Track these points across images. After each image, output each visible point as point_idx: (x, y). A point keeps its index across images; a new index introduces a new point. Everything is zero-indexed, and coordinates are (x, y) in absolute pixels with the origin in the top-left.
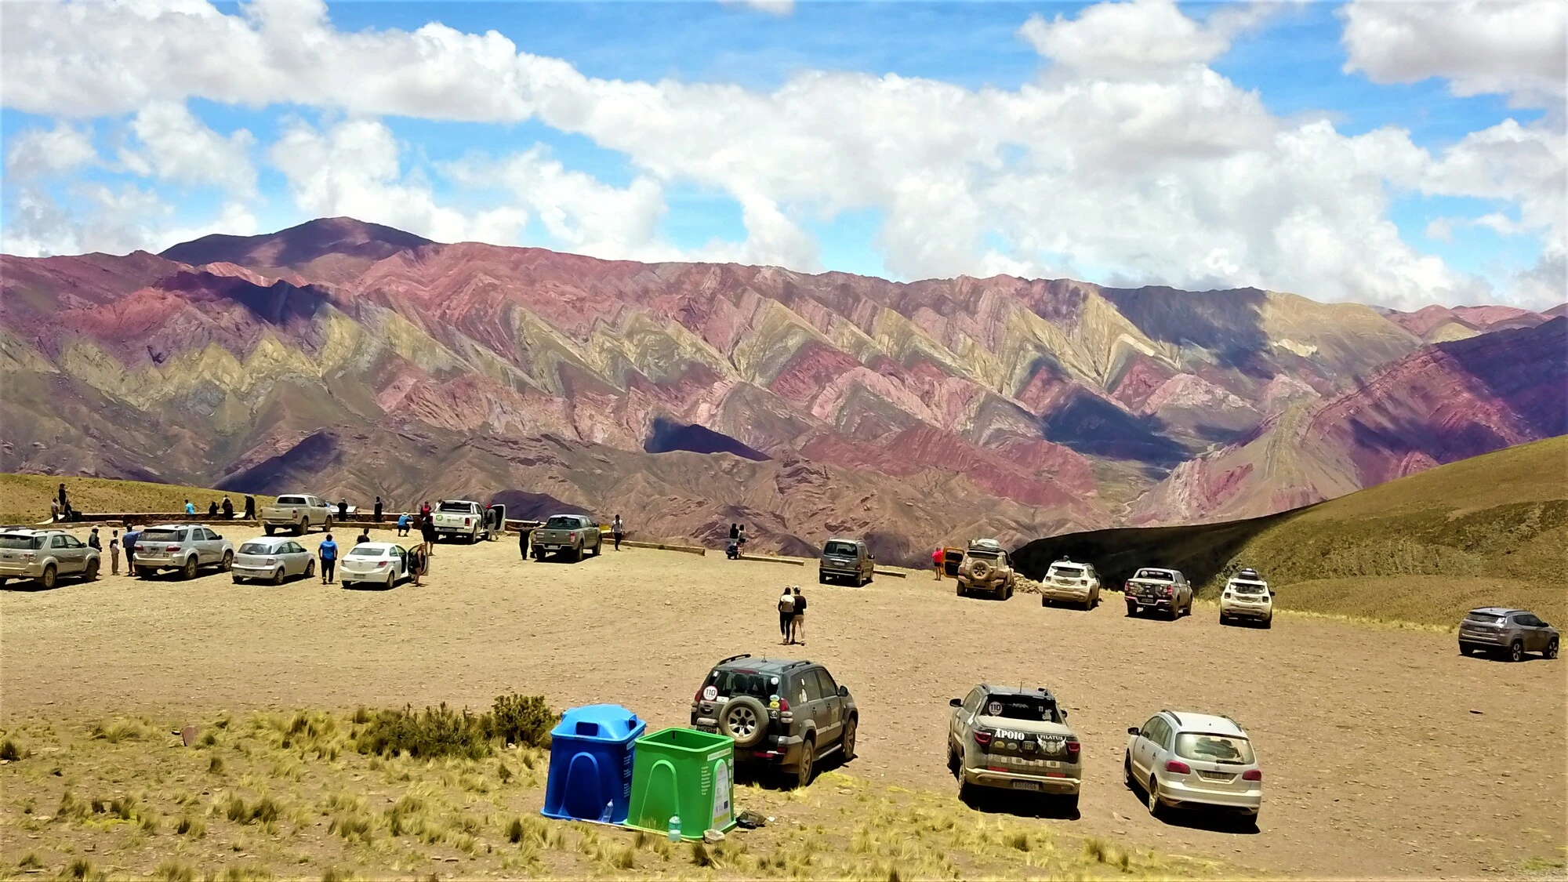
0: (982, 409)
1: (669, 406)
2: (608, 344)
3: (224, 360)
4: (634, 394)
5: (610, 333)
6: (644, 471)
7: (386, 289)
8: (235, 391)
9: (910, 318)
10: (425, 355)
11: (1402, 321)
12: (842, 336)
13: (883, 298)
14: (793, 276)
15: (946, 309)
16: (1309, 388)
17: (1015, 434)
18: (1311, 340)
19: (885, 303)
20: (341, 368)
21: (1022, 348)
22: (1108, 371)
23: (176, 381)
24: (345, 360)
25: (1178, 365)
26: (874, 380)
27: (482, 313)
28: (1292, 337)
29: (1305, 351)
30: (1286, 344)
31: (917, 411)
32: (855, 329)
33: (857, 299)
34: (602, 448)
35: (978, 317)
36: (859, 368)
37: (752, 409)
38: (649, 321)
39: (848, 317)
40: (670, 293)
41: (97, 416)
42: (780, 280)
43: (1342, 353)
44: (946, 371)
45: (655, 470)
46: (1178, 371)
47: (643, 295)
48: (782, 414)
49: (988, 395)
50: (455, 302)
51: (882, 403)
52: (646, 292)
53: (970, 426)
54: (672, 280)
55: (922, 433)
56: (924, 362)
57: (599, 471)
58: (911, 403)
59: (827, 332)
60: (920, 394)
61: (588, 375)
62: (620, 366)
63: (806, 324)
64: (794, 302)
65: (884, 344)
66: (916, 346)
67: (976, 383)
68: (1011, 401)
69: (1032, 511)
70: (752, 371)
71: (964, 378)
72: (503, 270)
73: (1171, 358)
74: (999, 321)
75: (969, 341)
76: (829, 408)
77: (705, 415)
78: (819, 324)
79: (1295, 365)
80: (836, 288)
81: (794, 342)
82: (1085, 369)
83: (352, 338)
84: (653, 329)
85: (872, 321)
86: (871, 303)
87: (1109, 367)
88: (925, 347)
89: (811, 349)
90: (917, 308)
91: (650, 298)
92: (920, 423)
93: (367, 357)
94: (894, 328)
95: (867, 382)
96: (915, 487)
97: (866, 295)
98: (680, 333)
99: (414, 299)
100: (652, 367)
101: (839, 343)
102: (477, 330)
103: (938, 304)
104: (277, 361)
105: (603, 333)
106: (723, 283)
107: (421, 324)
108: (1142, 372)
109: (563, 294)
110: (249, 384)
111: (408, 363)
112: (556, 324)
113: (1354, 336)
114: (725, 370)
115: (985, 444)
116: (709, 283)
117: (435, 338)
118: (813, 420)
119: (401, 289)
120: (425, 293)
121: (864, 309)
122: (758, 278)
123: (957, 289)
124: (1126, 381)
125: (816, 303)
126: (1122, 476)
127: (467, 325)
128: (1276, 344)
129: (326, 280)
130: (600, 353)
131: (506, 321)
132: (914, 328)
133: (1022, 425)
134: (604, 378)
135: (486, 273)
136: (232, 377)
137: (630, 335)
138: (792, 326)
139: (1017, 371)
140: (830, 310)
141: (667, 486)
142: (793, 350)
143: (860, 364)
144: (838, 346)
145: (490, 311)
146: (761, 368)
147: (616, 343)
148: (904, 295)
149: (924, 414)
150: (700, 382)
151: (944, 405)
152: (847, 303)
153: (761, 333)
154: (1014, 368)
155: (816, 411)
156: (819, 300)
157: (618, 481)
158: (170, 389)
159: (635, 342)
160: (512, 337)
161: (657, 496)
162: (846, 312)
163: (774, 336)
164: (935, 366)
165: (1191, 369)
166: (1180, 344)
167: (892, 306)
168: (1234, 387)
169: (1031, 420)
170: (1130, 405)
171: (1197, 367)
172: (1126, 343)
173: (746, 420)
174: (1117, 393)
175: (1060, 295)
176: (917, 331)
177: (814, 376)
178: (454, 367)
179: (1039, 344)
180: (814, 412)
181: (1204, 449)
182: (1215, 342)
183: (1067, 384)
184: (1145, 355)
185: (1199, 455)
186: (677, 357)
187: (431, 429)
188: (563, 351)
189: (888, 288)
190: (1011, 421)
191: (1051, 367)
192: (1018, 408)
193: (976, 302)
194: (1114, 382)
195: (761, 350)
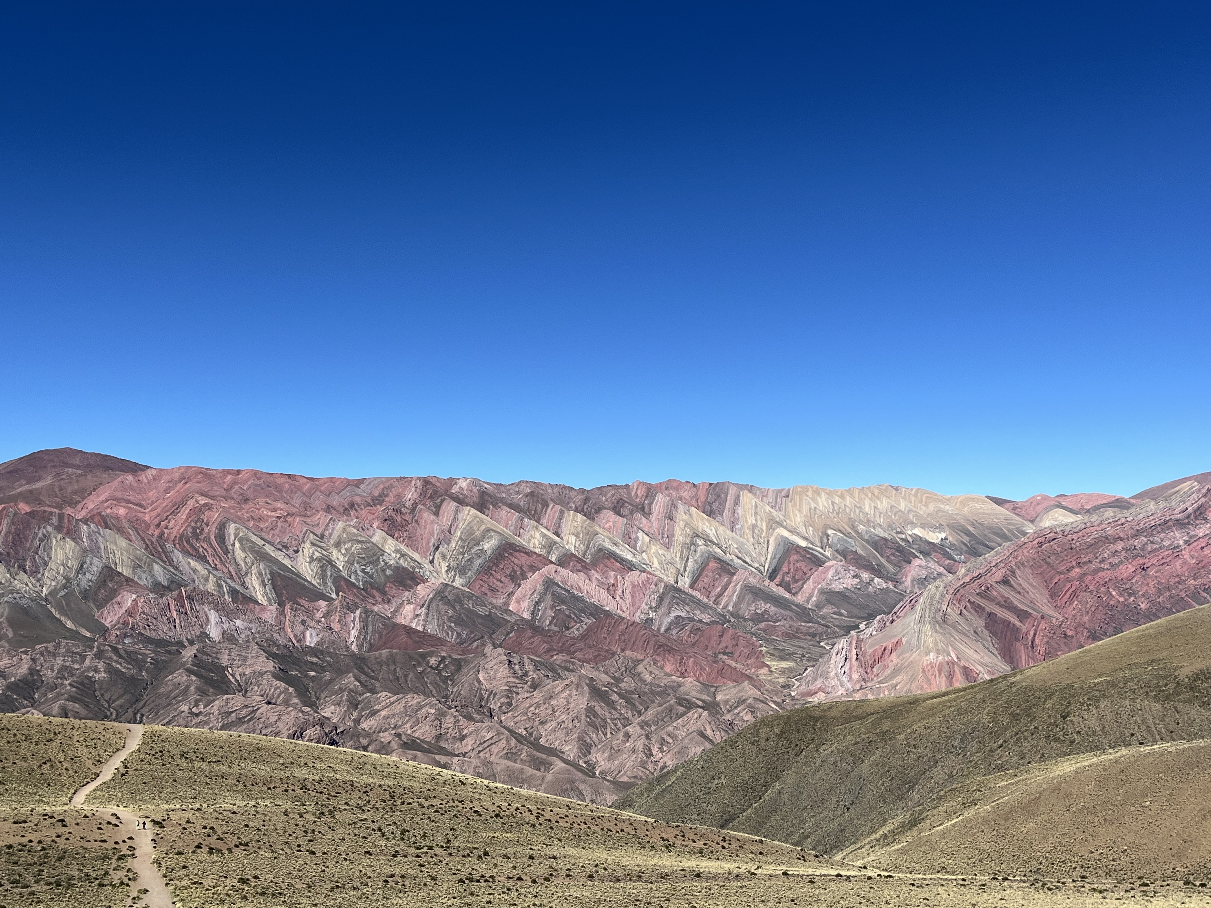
0: (661, 598)
1: (376, 609)
2: (317, 554)
4: (343, 599)
5: (318, 543)
6: (356, 671)
7: (107, 512)
9: (593, 519)
10: (145, 572)
11: (1014, 508)
12: (535, 538)
13: (568, 503)
14: (486, 486)
15: (625, 512)
16: (942, 570)
17: (691, 620)
18: (940, 528)
19: (571, 507)
20: (64, 587)
21: (693, 543)
22: (768, 561)
24: (68, 579)
25: (828, 553)
27: (198, 531)
28: (923, 526)
29: (935, 537)
30: (918, 531)
31: (605, 603)
32: (545, 531)
33: (546, 505)
34: (315, 651)
35: (653, 517)
36: (552, 565)
37: (454, 607)
38: (355, 531)
39: (538, 521)
40: (375, 505)
42: (475, 490)
43: (966, 539)
44: (629, 567)
45: (366, 669)
46: (830, 559)
47: (350, 508)
48: (482, 611)
49: (666, 586)
50: (173, 521)
51: (574, 597)
52: (352, 505)
53: (652, 615)
54: (376, 493)
55: (609, 623)
56: (608, 558)
57: (312, 674)
58: (598, 596)
59: (520, 535)
60: (607, 587)
61: (299, 583)
62: (329, 573)
63: (500, 528)
64: (489, 509)
65: (572, 543)
66: (600, 545)
67: (655, 575)
68: (686, 591)
69: (713, 689)
70: (453, 573)
71: (644, 572)
72: (218, 491)
73: (822, 548)
74: (672, 520)
75: (647, 539)
76: (525, 604)
77: (411, 616)
78: (512, 528)
79: (927, 549)
80: (527, 495)
81: (489, 545)
82: (748, 560)
83: (74, 559)
84: (359, 538)
85: (559, 524)
86: (558, 507)
87: (769, 557)
88: (608, 545)
89: (506, 550)
90: (598, 511)
91: (356, 510)
92: (608, 614)
93: (89, 576)
94: (579, 528)
95: (559, 578)
96: (606, 673)
97: (552, 500)
98: (385, 541)
99: (134, 521)
100: (358, 572)
101: (531, 545)
102: (194, 548)
103: (617, 507)
105: (313, 544)
106: (423, 494)
107: (140, 544)
108: (796, 561)
109: (275, 510)
111: (128, 580)
112: (269, 537)
113: (975, 523)
114: (427, 573)
115: (668, 629)
116: (410, 495)
117: (153, 555)
118: (511, 615)
119: (122, 511)
120: (144, 515)
121: (552, 513)
122: (455, 490)
123: (633, 494)
124: (785, 569)
125: (509, 510)
126: (789, 654)
127: (184, 543)
128: (910, 533)
129: (49, 506)
130: (310, 562)
131: (221, 538)
132: (597, 528)
133: (698, 612)
134: (314, 586)
135: (202, 494)
137: (338, 545)
138: (488, 530)
139: (690, 564)
140: (522, 515)
141: (378, 684)
142: (489, 552)
143: (551, 562)
144: (530, 547)
145: (206, 529)
147: (324, 552)
148: (586, 500)
149: (610, 606)
150: (404, 585)
151: (628, 596)
152: (536, 510)
153: (460, 538)
154: (687, 561)
155: (513, 607)
156: (511, 506)
157: (331, 681)
159: (343, 551)
160: (226, 552)
161: (368, 694)
162: (536, 516)
163: (470, 542)
164: (618, 562)
165: (840, 557)
166: (828, 536)
167: (576, 510)
168: (878, 571)
169: (705, 607)
170: (788, 590)
171: (844, 554)
172: (782, 536)
173: (450, 619)
174: (778, 580)
175: (723, 496)
176: (600, 530)
177: (510, 575)
178: (172, 582)
179: (707, 540)
180: (511, 608)
181: (857, 627)
182: (857, 532)
183: (734, 574)
184: (798, 546)
185: (853, 633)
186: (382, 563)
187: (149, 641)
188: (276, 561)
189: (573, 494)
190: (687, 608)
191: (719, 559)
192: (693, 597)
193: (651, 504)
194: (774, 571)
195: (460, 554)
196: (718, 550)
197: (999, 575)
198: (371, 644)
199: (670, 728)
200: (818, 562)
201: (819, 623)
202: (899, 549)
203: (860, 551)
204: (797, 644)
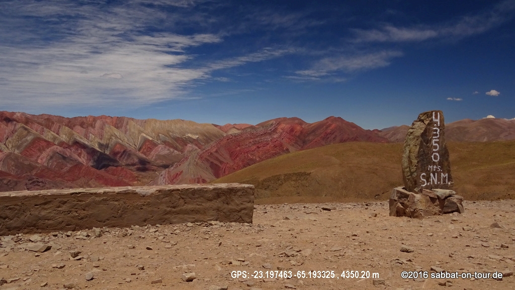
9: (73, 129)
11: (220, 128)
12: (49, 135)
13: (62, 123)
14: (28, 115)
15: (85, 126)
16: (197, 148)
18: (196, 134)
21: (111, 138)
22: (138, 145)
25: (159, 142)
26: (60, 149)
28: (191, 133)
29: (195, 137)
30: (189, 135)
32: (53, 133)
33: (53, 123)
35: (96, 129)
36: (55, 146)
37: (15, 162)
39: (50, 129)
42: (23, 117)
43: (205, 138)
46: (160, 144)
48: (26, 163)
49: (100, 153)
56: (78, 144)
58: (74, 157)
59: (42, 134)
60: (78, 154)
63: (34, 131)
64: (29, 124)
65: (64, 138)
66: (75, 138)
67: (96, 150)
68: (108, 155)
70: (14, 148)
71: (92, 148)
73: (157, 140)
74: (103, 130)
75: (93, 136)
76: (44, 160)
78: (39, 132)
79: (192, 141)
80: (45, 119)
81: (30, 138)
82: (131, 144)
85: (59, 130)
86: (58, 124)
87: (138, 143)
88: (78, 139)
89: (37, 140)
90: (74, 126)
94: (67, 132)
95: (58, 150)
97: (56, 121)
103: (82, 125)
108: (148, 145)
113: (208, 133)
114: (3, 148)
118: (38, 164)
121: (56, 126)
122: (15, 116)
123: (88, 120)
124: (144, 147)
125: (38, 125)
126: (145, 177)
128: (187, 135)
132: (74, 132)
133: (112, 163)
138: (29, 132)
139: (110, 145)
140: (43, 127)
142: (29, 141)
143: (55, 145)
144: (47, 139)
148: (70, 122)
149: (79, 160)
151: (86, 157)
152: (49, 125)
153: (17, 135)
155: (39, 161)
156: (39, 123)
162: (49, 127)
163: (21, 137)
165: (163, 143)
166: (159, 136)
167: (66, 125)
168: (176, 148)
170: (145, 155)
171: (165, 142)
172: (144, 136)
173: (12, 166)
174: (141, 151)
175: (122, 122)
176: (75, 133)
177: (38, 149)
179: (116, 137)
180: (39, 162)
181: (168, 167)
182: (170, 135)
183: (126, 149)
184: (149, 140)
185: (167, 169)
189: (64, 119)
190: (108, 161)
191: (120, 144)
192: (111, 157)
193: (95, 124)
194: (140, 148)
195: (17, 141)
196: (120, 141)
197: (214, 150)
200: (155, 145)
201: (155, 166)
202: (183, 141)
203: (170, 141)
204: (148, 173)
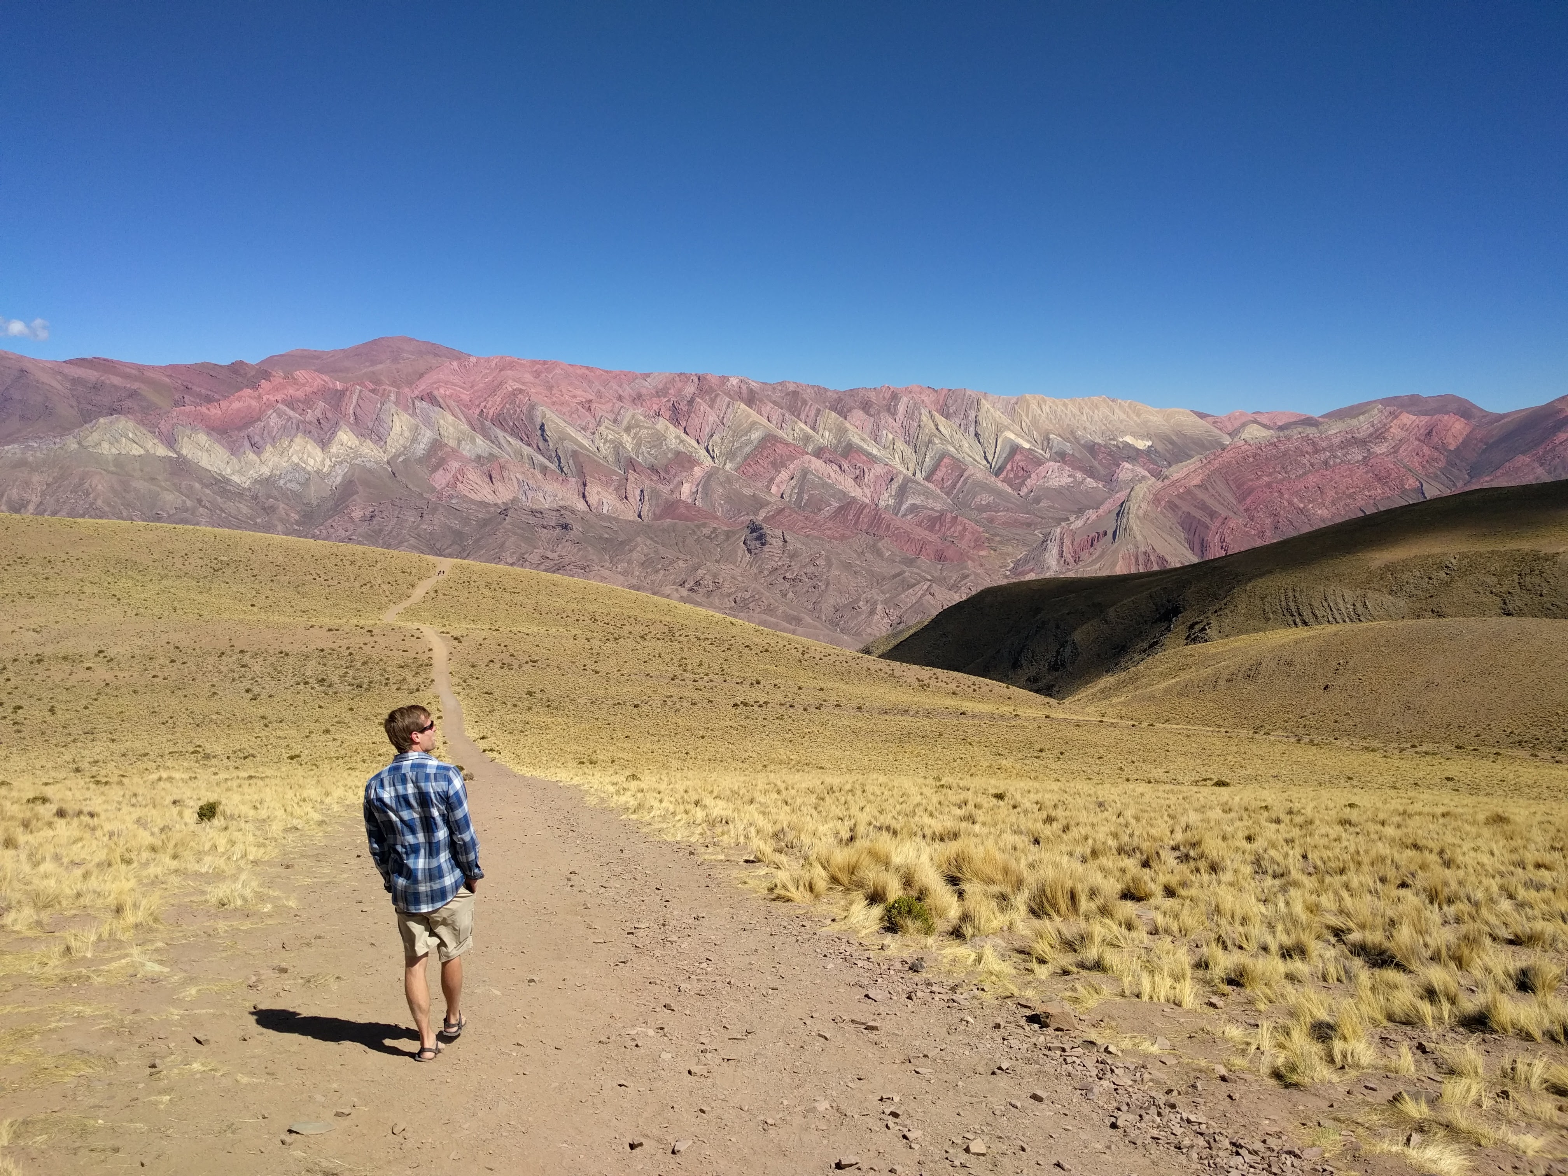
0: (900, 488)
1: (658, 485)
2: (610, 436)
3: (309, 447)
4: (632, 476)
5: (612, 427)
7: (436, 393)
8: (318, 472)
9: (846, 418)
10: (468, 444)
11: (1215, 422)
12: (793, 431)
13: (824, 402)
14: (755, 384)
15: (872, 411)
16: (1147, 474)
17: (925, 508)
18: (1148, 436)
19: (826, 406)
20: (402, 454)
21: (930, 441)
22: (995, 460)
23: (270, 464)
24: (405, 448)
25: (1048, 455)
26: (817, 464)
27: (512, 412)
28: (1133, 434)
29: (1142, 444)
30: (1129, 439)
31: (852, 491)
32: (803, 426)
33: (805, 402)
34: (609, 518)
35: (897, 417)
36: (806, 457)
37: (724, 487)
38: (642, 418)
39: (798, 416)
40: (659, 396)
41: (208, 491)
42: (745, 387)
43: (1170, 446)
44: (872, 459)
46: (1050, 460)
47: (638, 399)
48: (748, 492)
49: (905, 477)
50: (490, 403)
51: (824, 484)
52: (640, 395)
53: (892, 502)
54: (661, 386)
55: (855, 507)
56: (856, 452)
57: (607, 536)
58: (846, 483)
59: (781, 428)
60: (854, 476)
61: (595, 461)
62: (620, 454)
63: (765, 422)
64: (756, 405)
65: (826, 438)
66: (850, 440)
67: (896, 468)
68: (923, 482)
69: (940, 566)
70: (724, 458)
71: (886, 465)
72: (528, 377)
73: (1042, 449)
74: (913, 420)
75: (891, 437)
76: (784, 487)
77: (687, 492)
78: (775, 422)
79: (1133, 455)
80: (788, 394)
81: (755, 436)
82: (977, 458)
83: (410, 431)
84: (646, 425)
85: (816, 420)
86: (816, 406)
87: (996, 457)
88: (856, 440)
89: (769, 441)
90: (850, 410)
91: (643, 401)
92: (854, 500)
93: (422, 446)
94: (833, 425)
95: (813, 467)
96: (850, 548)
97: (810, 399)
98: (667, 428)
99: (459, 401)
100: (646, 455)
101: (791, 437)
102: (508, 424)
103: (866, 407)
104: (351, 448)
105: (607, 427)
106: (700, 389)
107: (464, 420)
108: (1020, 461)
109: (575, 397)
110: (330, 466)
111: (453, 450)
112: (570, 420)
113: (1179, 434)
114: (702, 457)
115: (904, 515)
116: (690, 389)
117: (475, 431)
118: (771, 497)
119: (448, 393)
120: (466, 396)
121: (810, 410)
122: (727, 386)
123: (881, 396)
124: (1009, 467)
125: (773, 406)
126: (1007, 540)
127: (499, 421)
128: (1121, 440)
129: (389, 385)
130: (604, 443)
131: (531, 419)
132: (848, 425)
133: (930, 501)
134: (608, 463)
135: (514, 380)
136: (315, 460)
137: (627, 430)
138: (754, 423)
139: (927, 460)
140: (784, 411)
141: (659, 547)
142: (756, 442)
143: (807, 453)
144: (789, 439)
145: (518, 410)
146: (731, 455)
147: (617, 436)
148: (840, 400)
149: (856, 492)
150: (683, 467)
151: (872, 486)
152: (796, 406)
153: (731, 429)
154: (925, 458)
155: (774, 489)
156: (775, 403)
157: (621, 543)
158: (266, 471)
159: (632, 435)
160: (535, 431)
162: (795, 412)
163: (738, 432)
164: (864, 456)
165: (1058, 459)
166: (1049, 439)
167: (831, 408)
168: (1091, 473)
169: (936, 498)
170: (1011, 486)
171: (1062, 457)
172: (1010, 440)
173: (720, 496)
174: (1002, 476)
175: (959, 401)
176: (851, 428)
177: (772, 463)
178: (490, 454)
179: (943, 439)
180: (772, 491)
181: (1068, 519)
182: (1075, 438)
183: (965, 470)
184: (1023, 448)
185: (1063, 524)
186: (665, 447)
187: (473, 502)
188: (575, 442)
189: (829, 394)
190: (922, 498)
191: (953, 457)
192: (928, 488)
193: (896, 406)
194: (999, 468)
195: (729, 443)
196: (952, 449)
197: (1197, 481)
198: (655, 514)
199: (903, 596)
200: (1039, 462)
201: (1034, 514)
202: (1110, 453)
203: (1077, 455)
204: (1015, 532)
